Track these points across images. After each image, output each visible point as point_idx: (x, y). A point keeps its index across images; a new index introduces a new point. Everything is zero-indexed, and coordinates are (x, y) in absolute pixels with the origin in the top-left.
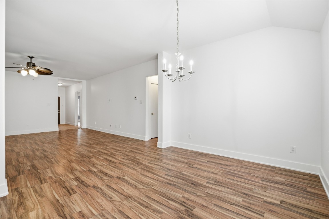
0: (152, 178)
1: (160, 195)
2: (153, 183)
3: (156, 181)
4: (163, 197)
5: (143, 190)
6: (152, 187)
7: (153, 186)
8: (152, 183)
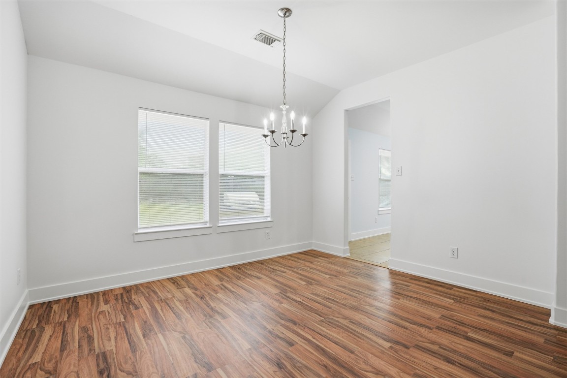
0: (325, 337)
1: (311, 308)
2: (322, 326)
3: (317, 330)
4: (307, 305)
5: (337, 315)
6: (323, 319)
7: (322, 321)
8: (324, 327)
